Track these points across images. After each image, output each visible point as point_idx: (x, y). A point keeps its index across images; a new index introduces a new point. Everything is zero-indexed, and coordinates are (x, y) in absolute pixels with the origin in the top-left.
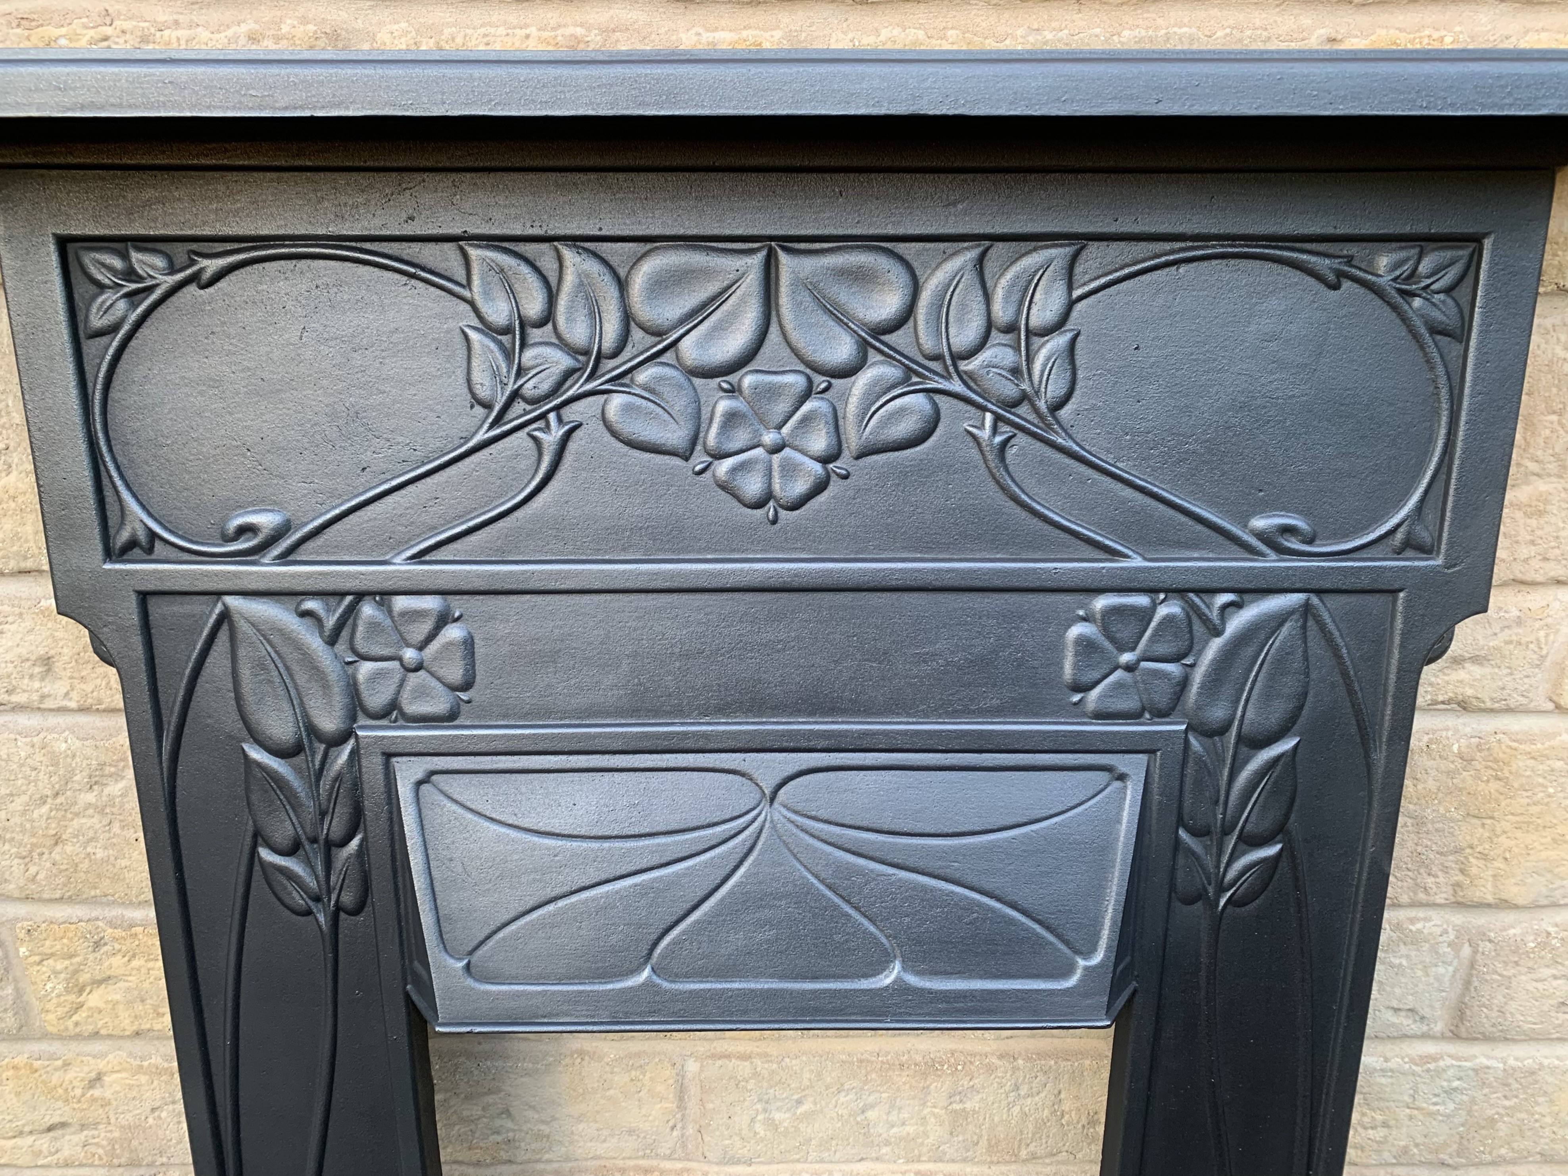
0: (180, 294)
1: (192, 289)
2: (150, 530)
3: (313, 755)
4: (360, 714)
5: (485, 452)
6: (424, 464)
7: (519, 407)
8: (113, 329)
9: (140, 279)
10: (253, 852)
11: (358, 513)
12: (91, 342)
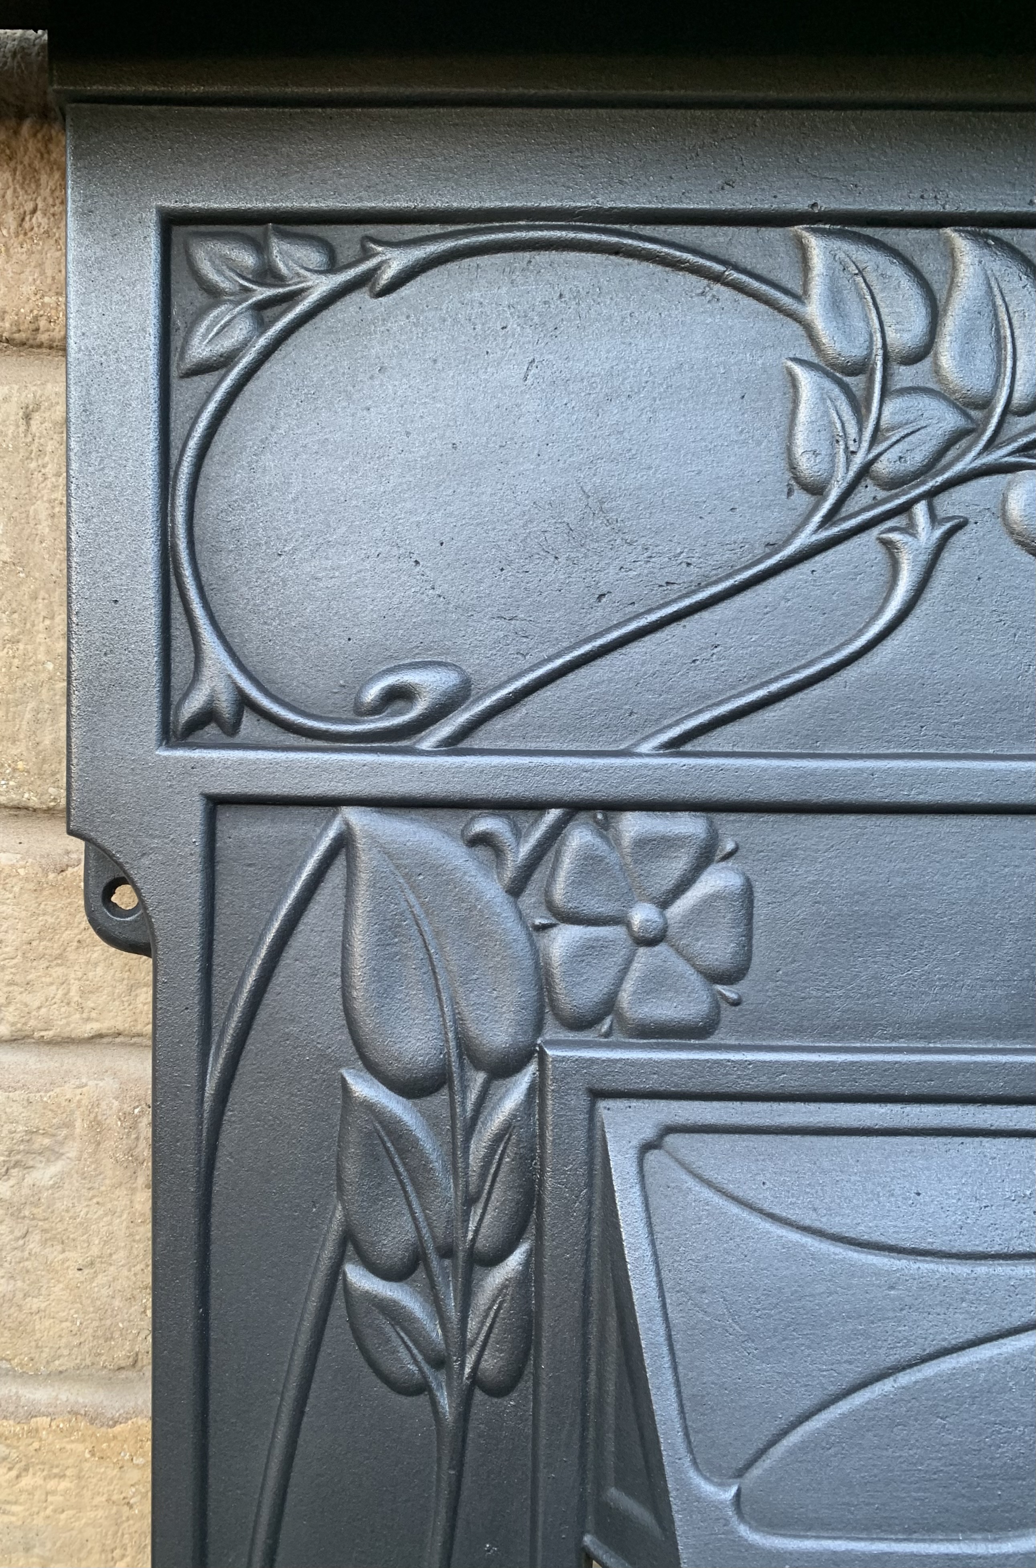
0: (339, 305)
1: (361, 297)
2: (240, 691)
3: (464, 1089)
4: (549, 1020)
5: (805, 567)
6: (700, 588)
7: (867, 493)
8: (226, 361)
9: (278, 279)
10: (336, 1272)
11: (583, 671)
12: (185, 383)
